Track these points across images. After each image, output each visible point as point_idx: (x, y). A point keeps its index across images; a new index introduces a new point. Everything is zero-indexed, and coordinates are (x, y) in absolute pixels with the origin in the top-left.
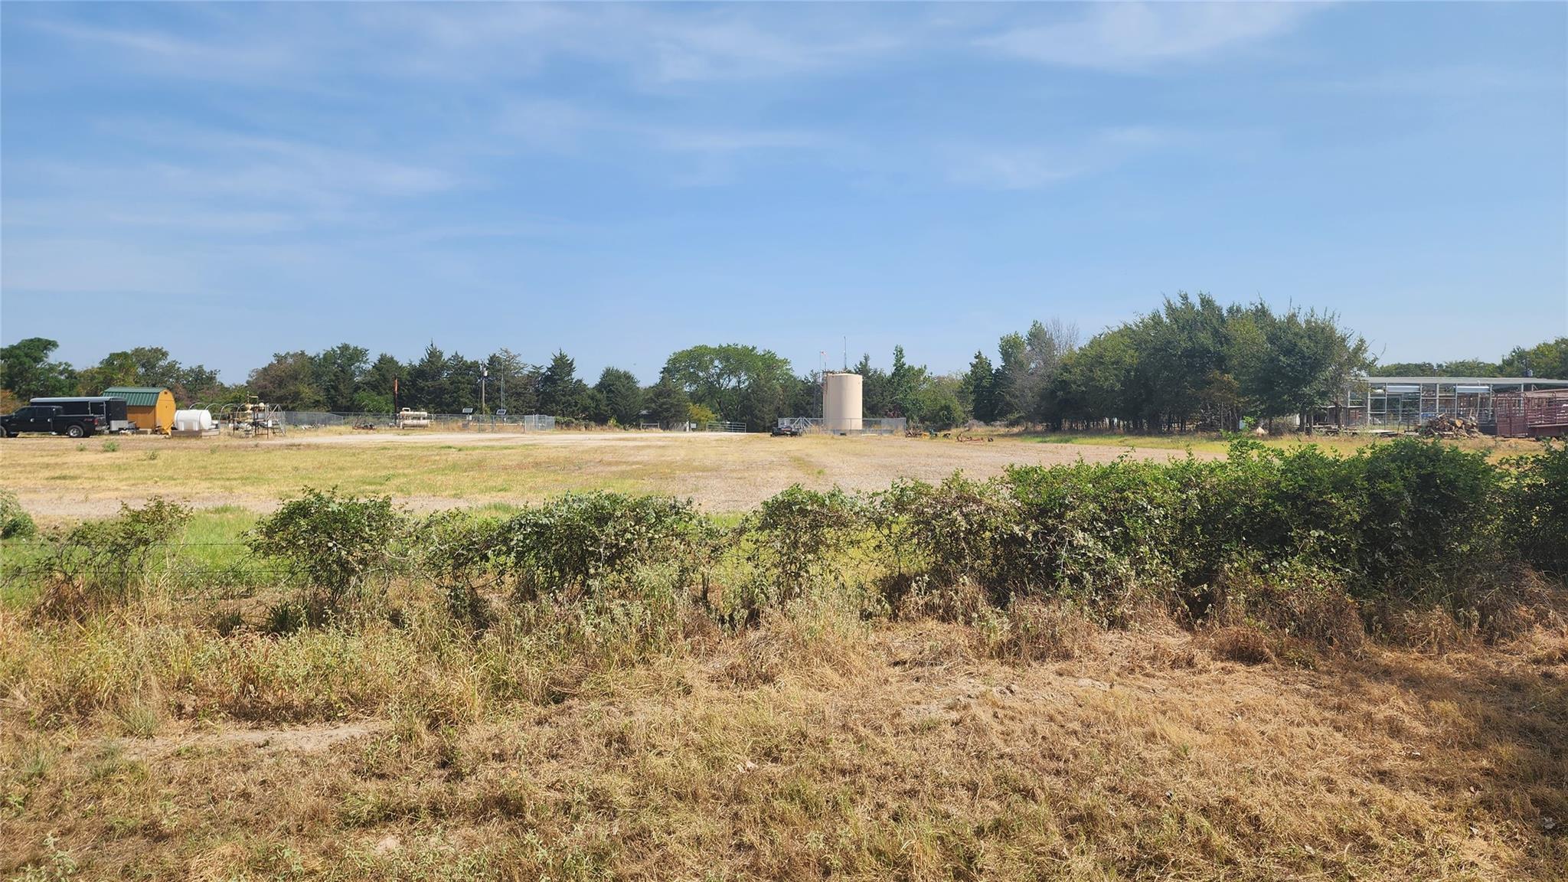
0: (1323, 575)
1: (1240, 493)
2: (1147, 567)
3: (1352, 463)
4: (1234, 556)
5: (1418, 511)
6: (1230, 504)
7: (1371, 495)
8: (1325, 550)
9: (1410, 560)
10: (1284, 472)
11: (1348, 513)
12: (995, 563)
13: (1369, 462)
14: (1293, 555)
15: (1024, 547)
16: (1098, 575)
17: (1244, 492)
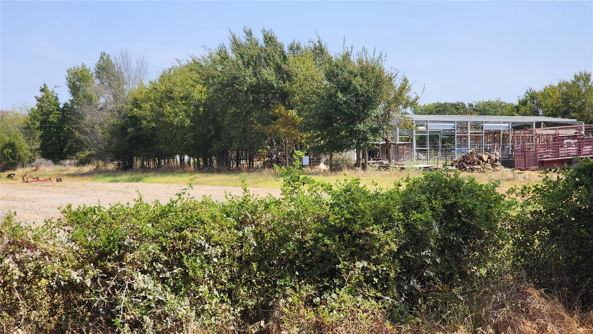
0: (367, 305)
1: (292, 229)
2: (207, 307)
3: (390, 196)
4: (289, 291)
5: (444, 239)
6: (284, 240)
7: (406, 226)
8: (368, 280)
9: (439, 285)
10: (332, 206)
11: (387, 243)
12: (52, 313)
13: (405, 194)
14: (340, 287)
15: (82, 292)
16: (159, 318)
17: (297, 227)
